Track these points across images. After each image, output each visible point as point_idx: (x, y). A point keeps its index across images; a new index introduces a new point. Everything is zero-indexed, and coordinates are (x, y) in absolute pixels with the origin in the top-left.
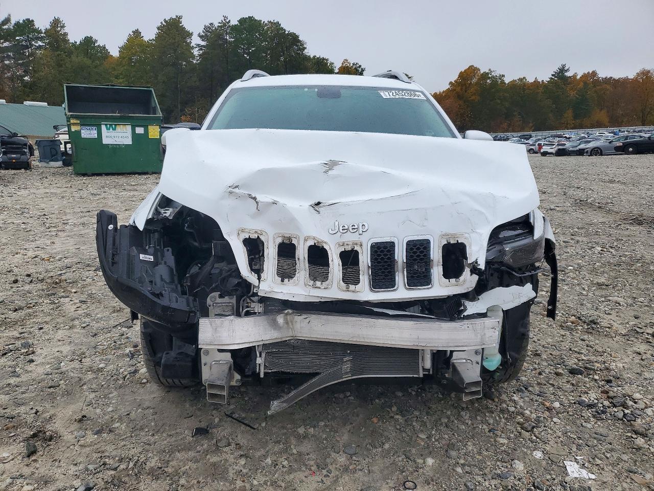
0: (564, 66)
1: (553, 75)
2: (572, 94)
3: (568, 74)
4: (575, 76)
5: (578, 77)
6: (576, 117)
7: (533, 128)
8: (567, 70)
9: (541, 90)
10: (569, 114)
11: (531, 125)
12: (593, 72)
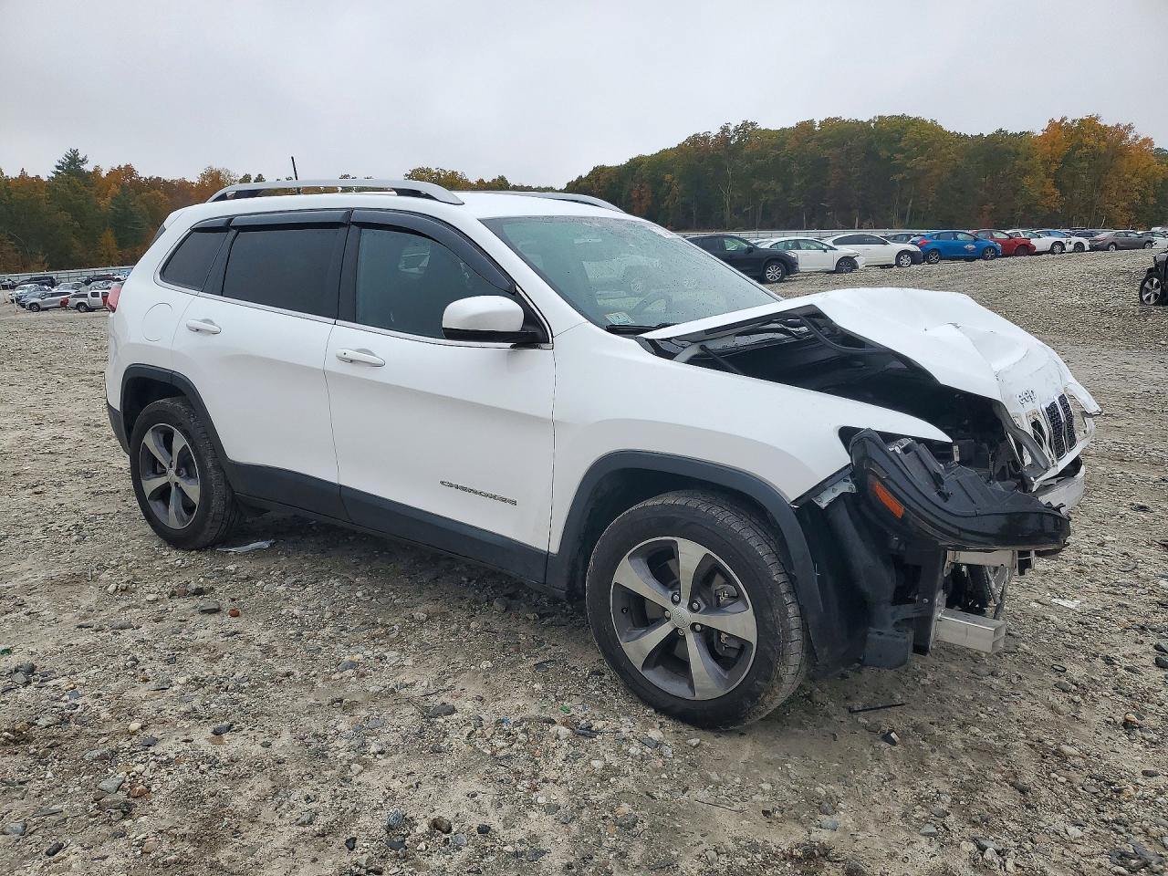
0: (75, 153)
1: (58, 167)
2: (105, 203)
3: (88, 168)
4: (97, 171)
5: (104, 174)
6: (122, 244)
7: (47, 265)
8: (84, 161)
9: (43, 194)
10: (109, 238)
11: (41, 258)
12: (127, 167)
